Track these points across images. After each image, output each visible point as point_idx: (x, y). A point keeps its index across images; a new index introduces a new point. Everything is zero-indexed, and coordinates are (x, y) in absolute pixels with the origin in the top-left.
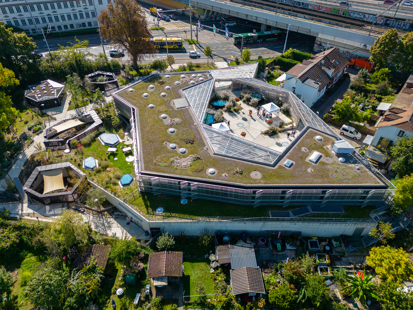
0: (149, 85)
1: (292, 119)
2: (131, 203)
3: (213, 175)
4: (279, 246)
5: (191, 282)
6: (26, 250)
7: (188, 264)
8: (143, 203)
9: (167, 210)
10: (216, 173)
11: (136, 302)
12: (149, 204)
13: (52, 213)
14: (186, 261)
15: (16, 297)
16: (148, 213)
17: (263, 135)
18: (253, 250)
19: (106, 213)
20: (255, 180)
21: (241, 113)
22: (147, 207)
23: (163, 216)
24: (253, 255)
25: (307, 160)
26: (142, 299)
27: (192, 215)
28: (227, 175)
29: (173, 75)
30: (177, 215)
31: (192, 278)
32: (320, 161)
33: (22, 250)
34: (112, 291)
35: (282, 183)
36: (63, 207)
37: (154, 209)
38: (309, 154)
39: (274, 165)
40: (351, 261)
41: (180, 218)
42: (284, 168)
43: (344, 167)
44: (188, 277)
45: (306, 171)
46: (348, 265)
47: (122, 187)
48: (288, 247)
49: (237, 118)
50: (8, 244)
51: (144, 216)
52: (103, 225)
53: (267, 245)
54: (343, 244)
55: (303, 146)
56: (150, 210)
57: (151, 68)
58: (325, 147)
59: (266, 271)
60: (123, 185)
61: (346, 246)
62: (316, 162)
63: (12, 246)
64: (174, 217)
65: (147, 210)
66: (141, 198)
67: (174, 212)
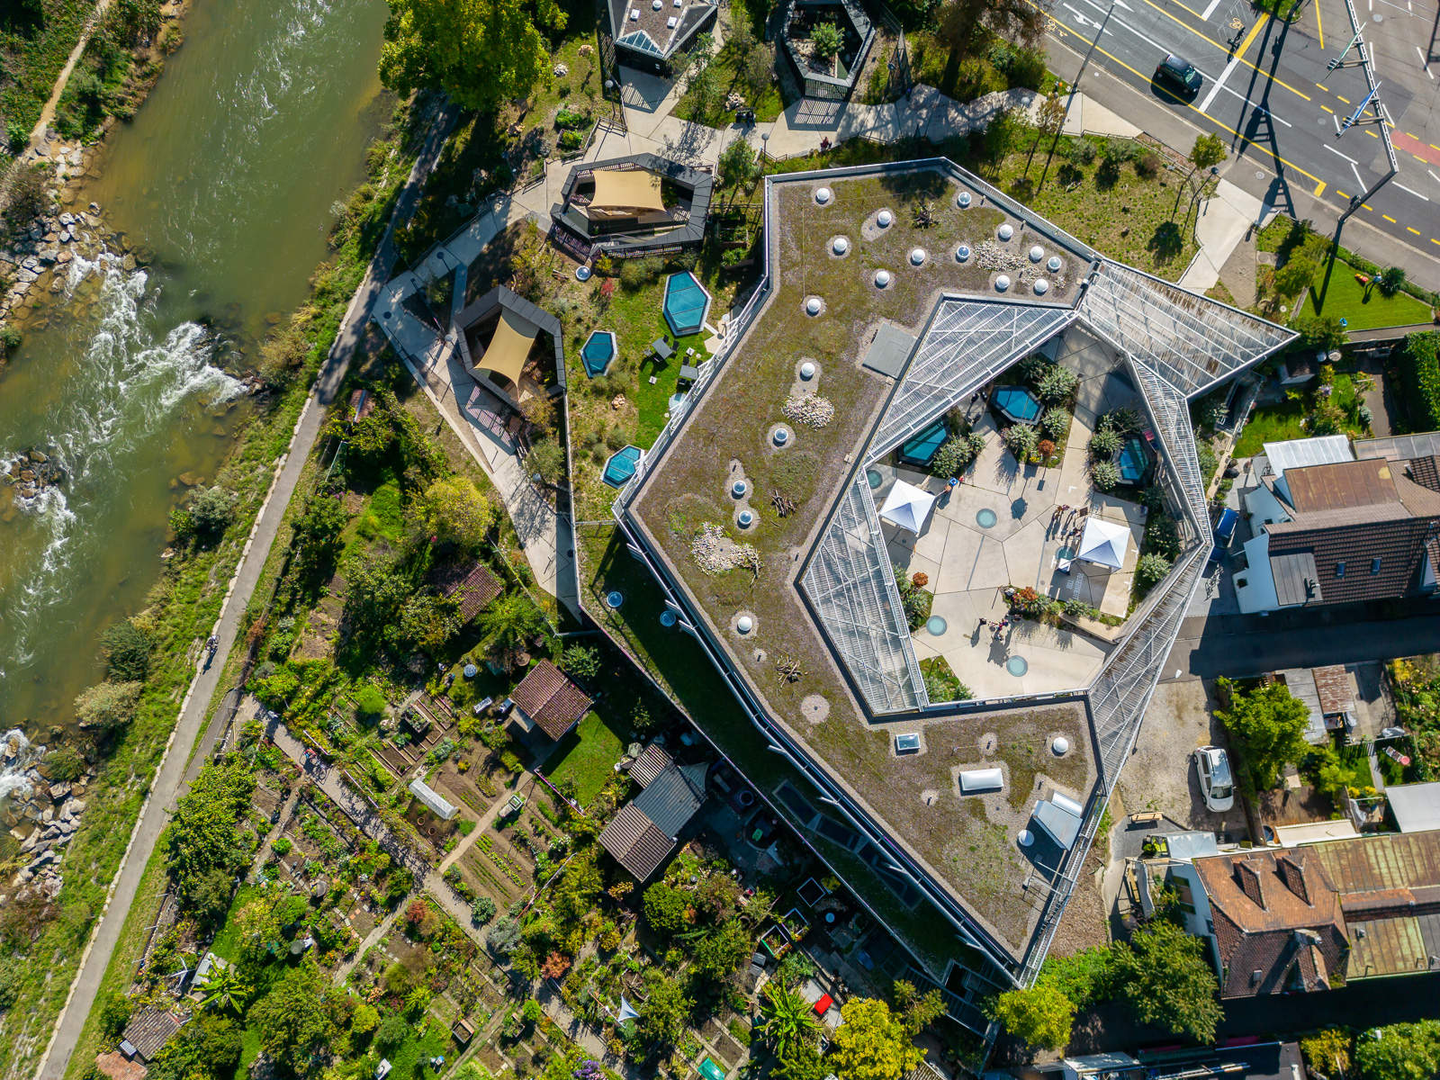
0: (884, 205)
1: (1130, 611)
2: (584, 538)
3: (739, 635)
4: (758, 834)
5: (573, 752)
6: (393, 470)
7: (596, 718)
8: (601, 556)
9: (625, 610)
10: (747, 636)
11: (479, 708)
12: (608, 567)
13: (474, 412)
14: (597, 712)
15: (342, 546)
16: (591, 587)
17: (1000, 596)
18: (698, 806)
19: (554, 495)
20: (800, 717)
21: (1035, 481)
22: (601, 570)
23: (610, 617)
24: (689, 814)
25: (955, 771)
26: (490, 711)
27: (655, 660)
28: (764, 658)
29: (987, 204)
30: (632, 636)
31: (580, 746)
32: (979, 796)
33: (386, 466)
34: (462, 659)
35: (837, 770)
36: (499, 415)
37: (607, 589)
38: (983, 760)
39: (873, 720)
40: (842, 970)
41: (631, 646)
42: (887, 743)
43: (1004, 855)
44: (578, 739)
45: (920, 790)
46: (828, 971)
47: (602, 478)
48: (772, 850)
49: (1004, 489)
50: (368, 447)
51: (582, 587)
52: (533, 518)
53: (745, 811)
54: (864, 938)
55: (997, 732)
56: (600, 584)
57: (1002, 69)
58: (1039, 777)
59: (696, 846)
60: (606, 477)
61: (865, 947)
62: (964, 793)
63: (372, 453)
64: (623, 635)
65: (598, 577)
66: (608, 541)
67: (631, 627)
